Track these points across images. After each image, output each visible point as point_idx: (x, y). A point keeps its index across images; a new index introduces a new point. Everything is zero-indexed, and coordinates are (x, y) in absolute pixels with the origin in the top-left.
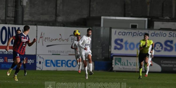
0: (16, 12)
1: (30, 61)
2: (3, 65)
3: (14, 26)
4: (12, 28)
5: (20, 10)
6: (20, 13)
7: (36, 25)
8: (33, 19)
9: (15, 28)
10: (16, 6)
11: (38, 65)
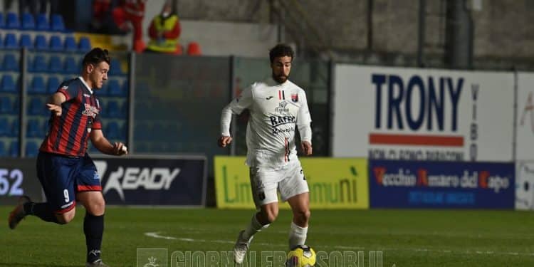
0: (451, 31)
1: (496, 183)
2: (413, 196)
3: (446, 73)
4: (442, 80)
5: (462, 23)
6: (462, 32)
7: (512, 69)
8: (500, 52)
9: (450, 81)
10: (450, 14)
11: (520, 193)
